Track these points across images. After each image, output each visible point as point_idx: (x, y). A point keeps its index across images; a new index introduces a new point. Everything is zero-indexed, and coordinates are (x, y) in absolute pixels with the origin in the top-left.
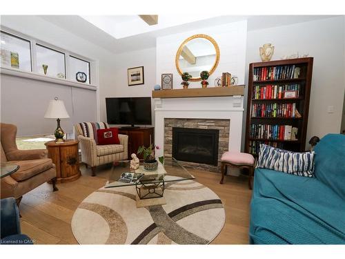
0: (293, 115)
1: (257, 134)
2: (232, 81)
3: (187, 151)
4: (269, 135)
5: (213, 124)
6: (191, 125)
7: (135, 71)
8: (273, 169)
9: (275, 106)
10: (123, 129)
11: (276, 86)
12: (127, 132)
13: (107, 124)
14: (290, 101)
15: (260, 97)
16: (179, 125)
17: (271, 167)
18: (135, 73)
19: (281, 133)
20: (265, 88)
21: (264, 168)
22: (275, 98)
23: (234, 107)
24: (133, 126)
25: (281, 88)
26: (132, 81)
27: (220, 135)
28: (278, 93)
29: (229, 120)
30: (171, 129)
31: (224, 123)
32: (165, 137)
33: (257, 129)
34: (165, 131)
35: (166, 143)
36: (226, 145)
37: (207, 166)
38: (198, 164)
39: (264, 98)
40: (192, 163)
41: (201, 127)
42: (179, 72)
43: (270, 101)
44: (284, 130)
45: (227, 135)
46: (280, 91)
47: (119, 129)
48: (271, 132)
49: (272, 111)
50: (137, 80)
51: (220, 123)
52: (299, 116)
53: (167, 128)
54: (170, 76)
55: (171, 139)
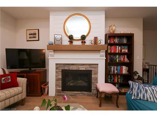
0: (126, 61)
1: (110, 71)
2: (99, 42)
3: (71, 84)
4: (116, 72)
5: (88, 67)
6: (75, 68)
7: (32, 32)
8: (147, 100)
9: (117, 56)
10: (21, 72)
11: (118, 47)
12: (25, 75)
13: (6, 70)
14: (124, 54)
15: (110, 51)
16: (66, 68)
17: (145, 99)
18: (32, 33)
19: (121, 70)
20: (113, 47)
21: (140, 99)
22: (117, 52)
23: (100, 57)
24: (30, 69)
25: (120, 47)
26: (30, 38)
27: (93, 73)
28: (118, 50)
29: (98, 64)
30: (61, 70)
31: (95, 66)
32: (56, 76)
33: (110, 68)
34: (56, 72)
35: (57, 80)
36: (96, 79)
37: (85, 93)
38: (80, 92)
39: (113, 52)
40: (75, 92)
41: (81, 69)
42: (66, 34)
43: (115, 54)
44: (122, 69)
45: (96, 73)
46: (120, 49)
47: (18, 73)
48: (117, 70)
49: (117, 59)
50: (34, 38)
51: (92, 66)
52: (128, 61)
53: (57, 70)
54: (61, 36)
55: (61, 77)
